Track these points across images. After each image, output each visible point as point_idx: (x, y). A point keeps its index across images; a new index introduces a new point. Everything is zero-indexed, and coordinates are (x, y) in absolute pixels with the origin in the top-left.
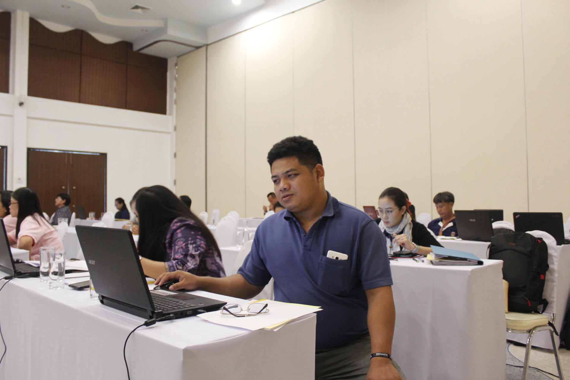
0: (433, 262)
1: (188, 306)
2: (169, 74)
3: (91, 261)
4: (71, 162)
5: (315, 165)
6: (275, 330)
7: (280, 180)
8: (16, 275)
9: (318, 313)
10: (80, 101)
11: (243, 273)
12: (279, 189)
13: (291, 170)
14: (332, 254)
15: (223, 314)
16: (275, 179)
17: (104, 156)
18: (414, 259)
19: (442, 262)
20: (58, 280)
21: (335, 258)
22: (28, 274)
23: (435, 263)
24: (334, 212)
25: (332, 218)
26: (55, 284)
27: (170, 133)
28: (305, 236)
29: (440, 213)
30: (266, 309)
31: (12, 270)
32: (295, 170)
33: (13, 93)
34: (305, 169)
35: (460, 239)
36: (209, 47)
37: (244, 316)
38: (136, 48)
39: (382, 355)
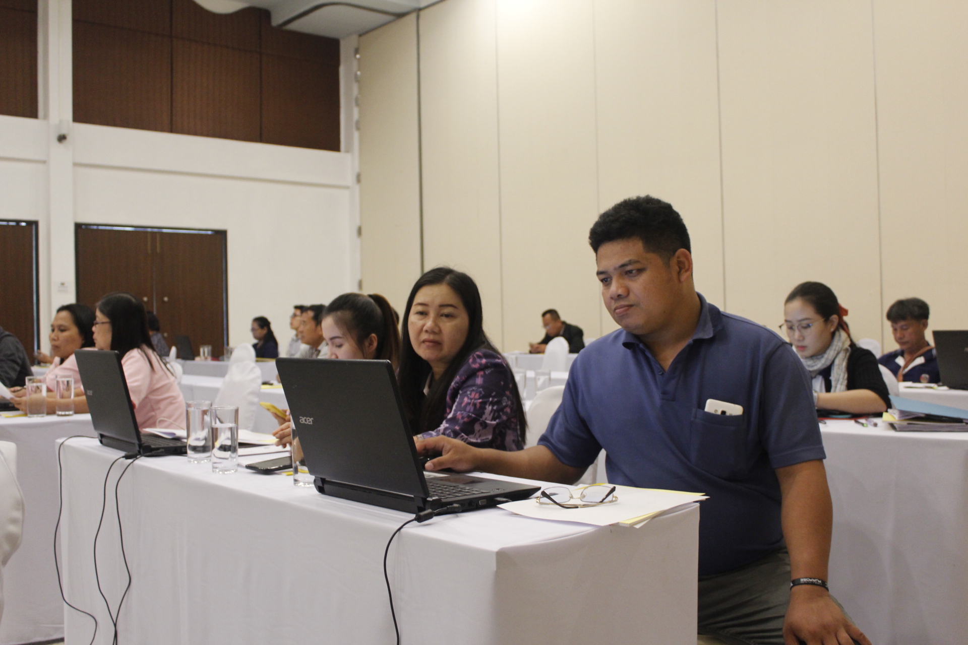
0: (895, 425)
1: (478, 493)
2: (342, 70)
3: (305, 418)
4: (158, 250)
5: (675, 251)
6: (638, 526)
7: (611, 278)
8: (142, 451)
9: (701, 502)
10: (172, 130)
11: (548, 444)
12: (608, 296)
13: (630, 263)
14: (713, 406)
15: (541, 503)
16: (602, 276)
17: (220, 236)
18: (856, 422)
19: (914, 425)
20: (230, 459)
21: (719, 413)
22: (163, 450)
23: (899, 428)
24: (714, 331)
25: (711, 341)
26: (225, 463)
27: (347, 188)
28: (663, 374)
29: (899, 340)
30: (613, 496)
31: (134, 444)
32: (637, 262)
33: (46, 117)
34: (655, 259)
35: (945, 388)
36: (422, 13)
37: (577, 507)
38: (276, 20)
39: (812, 582)
